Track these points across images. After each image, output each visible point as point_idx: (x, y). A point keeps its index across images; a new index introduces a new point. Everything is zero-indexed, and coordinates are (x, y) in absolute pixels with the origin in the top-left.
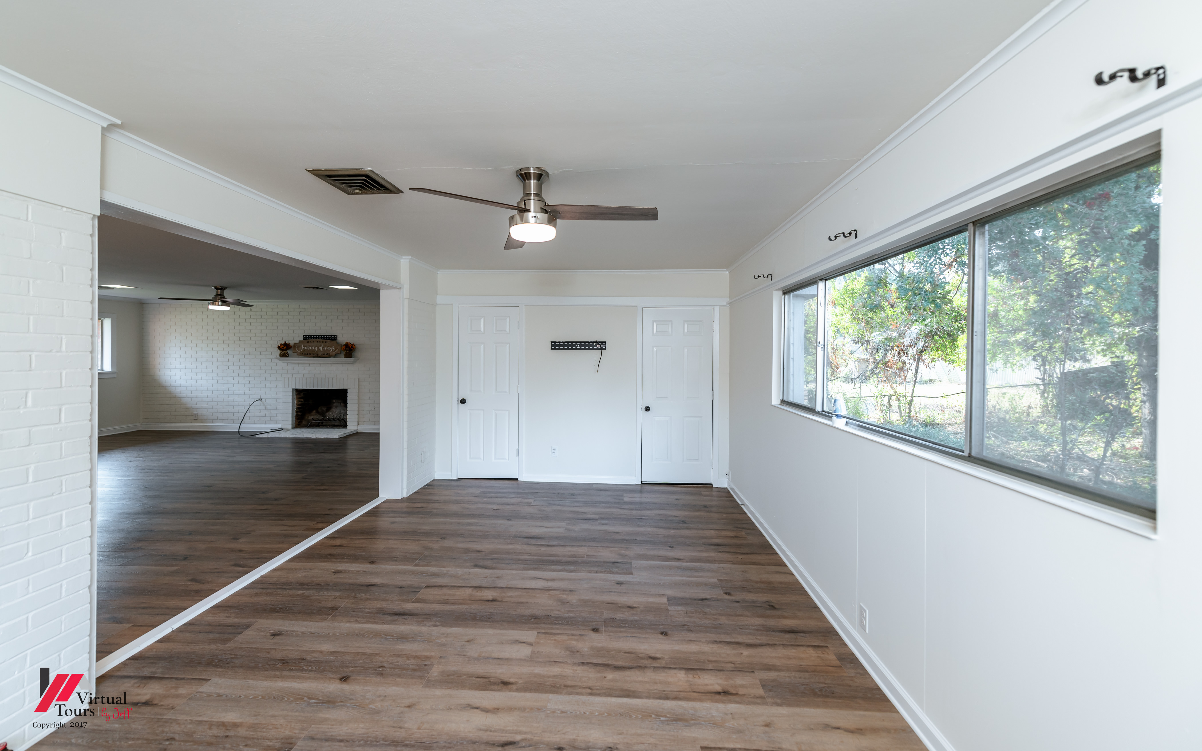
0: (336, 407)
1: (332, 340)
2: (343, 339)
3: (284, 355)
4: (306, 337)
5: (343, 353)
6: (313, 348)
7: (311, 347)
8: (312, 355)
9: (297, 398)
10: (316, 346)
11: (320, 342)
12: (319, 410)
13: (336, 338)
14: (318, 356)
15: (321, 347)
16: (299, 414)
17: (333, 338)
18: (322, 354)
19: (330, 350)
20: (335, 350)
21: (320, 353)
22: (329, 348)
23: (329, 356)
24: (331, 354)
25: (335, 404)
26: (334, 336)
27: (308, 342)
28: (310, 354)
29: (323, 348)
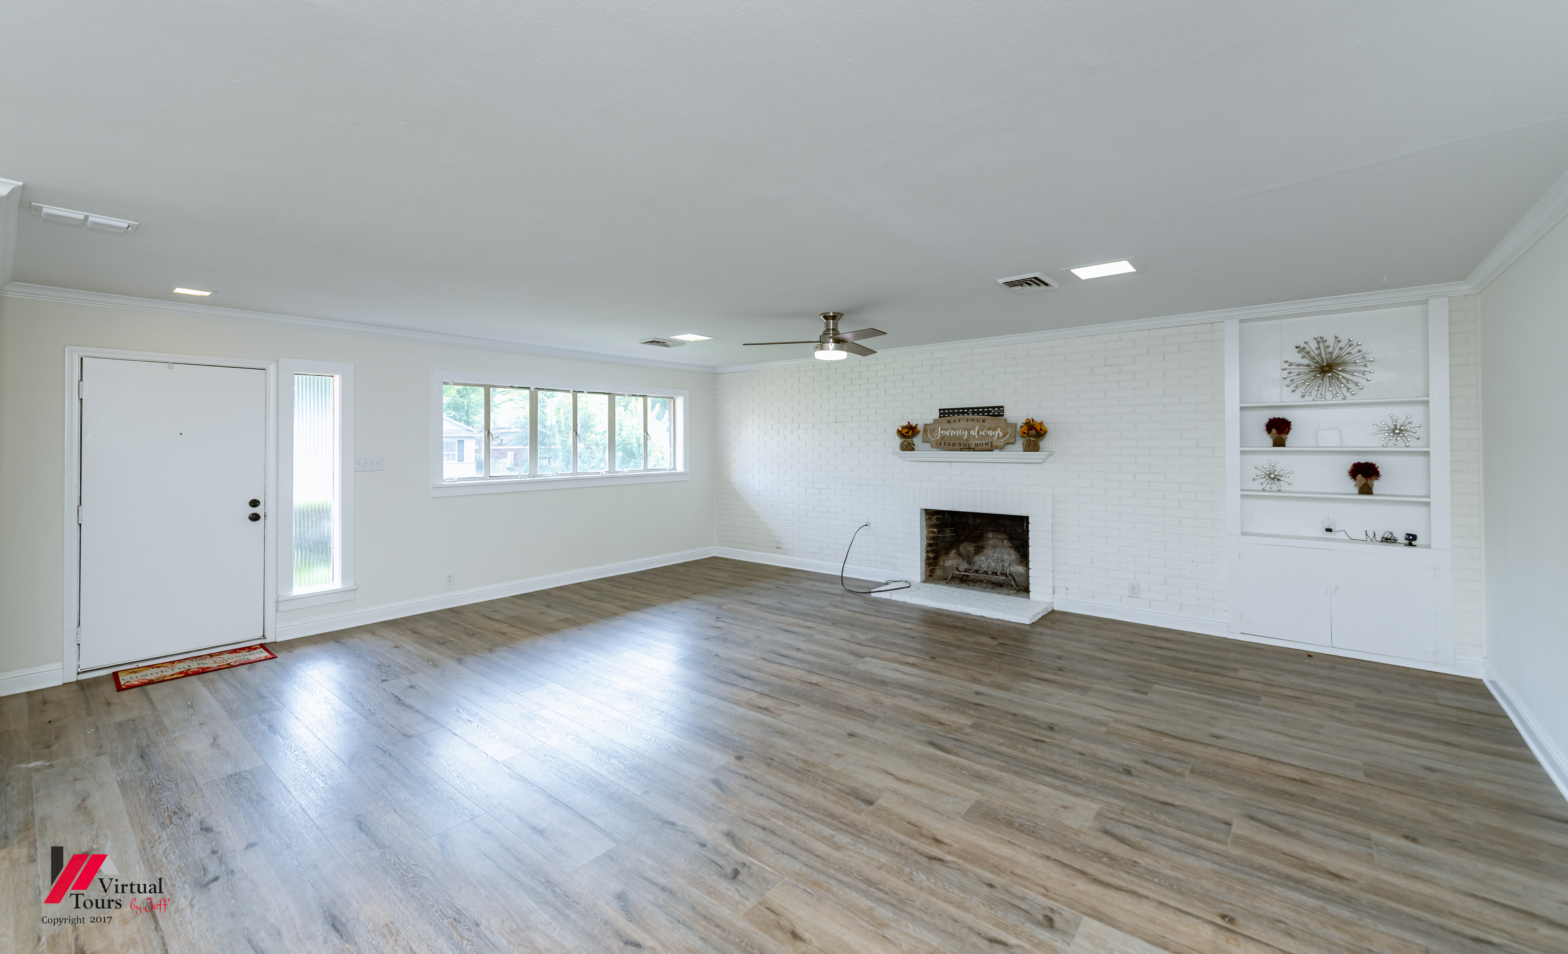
0: (995, 547)
1: (994, 415)
2: (1016, 415)
3: (908, 447)
4: (944, 413)
5: (1020, 443)
6: (959, 433)
7: (958, 429)
8: (957, 447)
9: (926, 525)
10: (964, 430)
11: (973, 420)
12: (961, 549)
13: (1003, 411)
14: (969, 449)
15: (975, 430)
16: (931, 555)
17: (996, 412)
18: (977, 445)
19: (993, 435)
20: (1004, 436)
21: (973, 443)
22: (990, 433)
23: (990, 447)
24: (994, 444)
25: (991, 542)
26: (999, 407)
27: (949, 422)
28: (954, 445)
29: (978, 432)
